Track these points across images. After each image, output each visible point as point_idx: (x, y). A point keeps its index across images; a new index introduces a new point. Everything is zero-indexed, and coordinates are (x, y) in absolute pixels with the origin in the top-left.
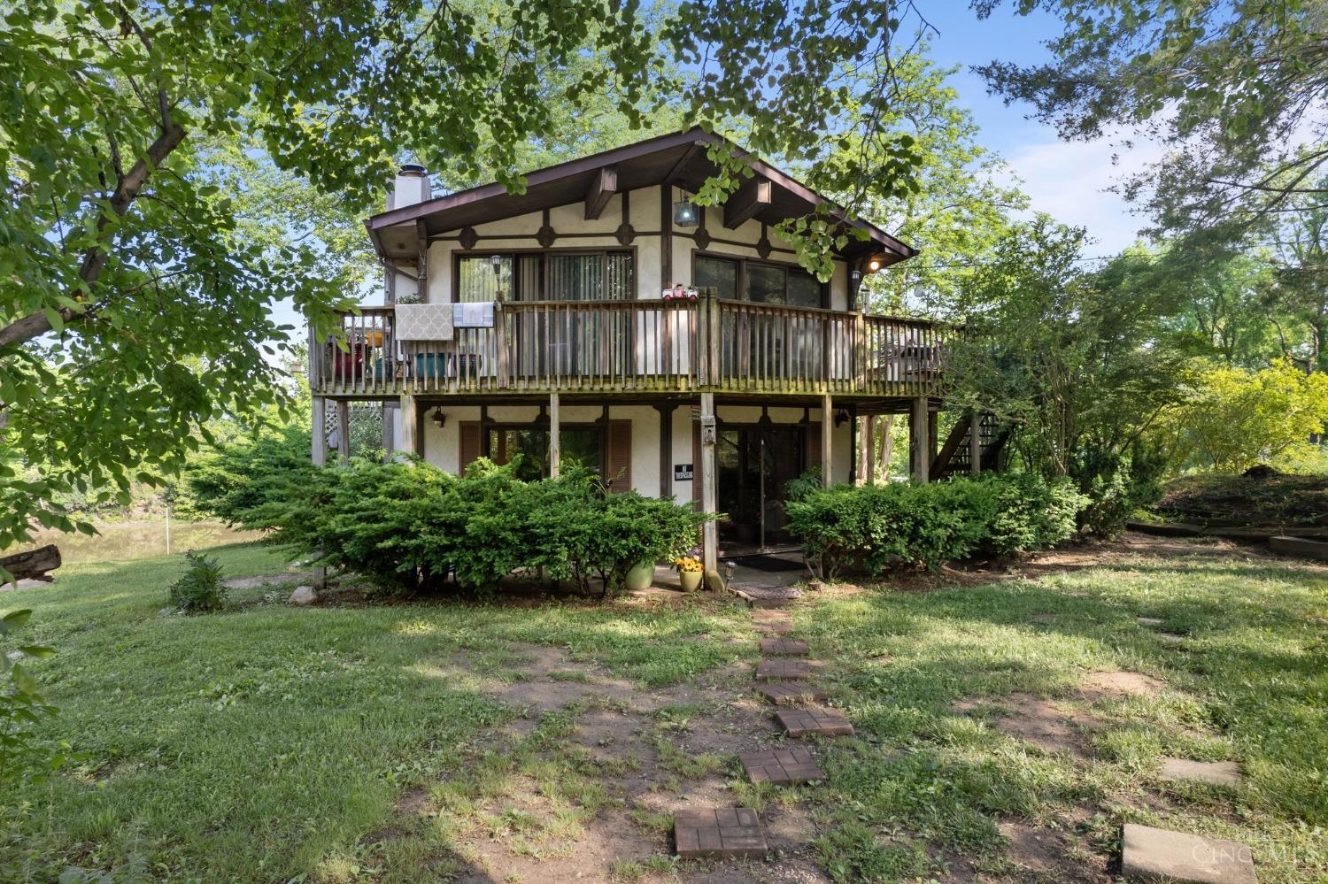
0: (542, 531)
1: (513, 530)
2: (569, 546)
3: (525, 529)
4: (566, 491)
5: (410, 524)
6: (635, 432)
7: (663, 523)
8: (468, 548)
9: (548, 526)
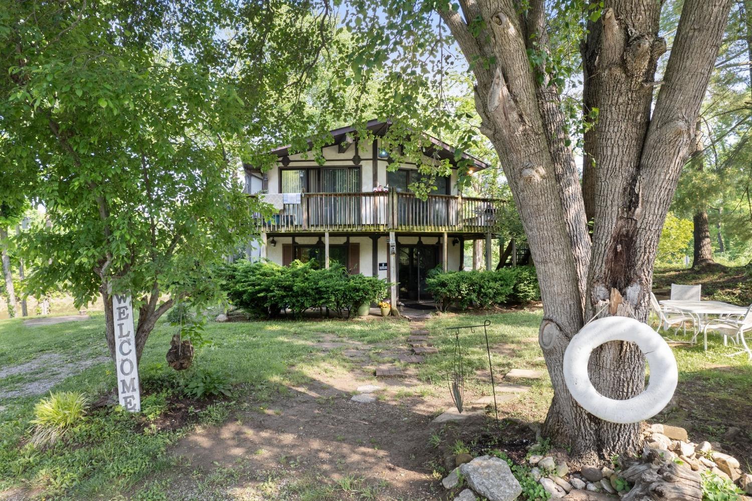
0: (324, 289)
1: (312, 289)
2: (336, 296)
3: (316, 289)
4: (333, 273)
5: (270, 287)
6: (361, 249)
7: (373, 286)
8: (293, 297)
9: (327, 287)
